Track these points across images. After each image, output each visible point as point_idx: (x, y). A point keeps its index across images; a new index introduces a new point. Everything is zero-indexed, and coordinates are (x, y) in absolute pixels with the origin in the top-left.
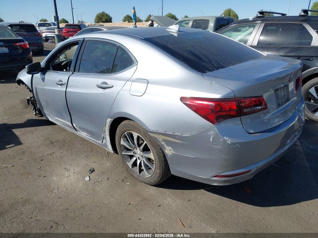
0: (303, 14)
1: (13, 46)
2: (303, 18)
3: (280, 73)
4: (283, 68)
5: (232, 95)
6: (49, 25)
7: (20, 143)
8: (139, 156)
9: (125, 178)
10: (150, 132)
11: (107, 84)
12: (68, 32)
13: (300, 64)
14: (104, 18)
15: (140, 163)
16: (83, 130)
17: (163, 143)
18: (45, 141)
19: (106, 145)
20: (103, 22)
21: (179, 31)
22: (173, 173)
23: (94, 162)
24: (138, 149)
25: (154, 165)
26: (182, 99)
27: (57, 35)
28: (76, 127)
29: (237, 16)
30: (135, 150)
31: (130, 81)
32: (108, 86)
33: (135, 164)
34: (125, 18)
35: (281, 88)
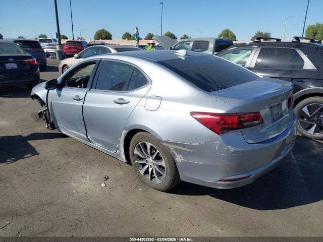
0: (295, 40)
1: (22, 62)
2: (296, 44)
3: (273, 93)
4: (276, 89)
5: (234, 111)
6: (50, 41)
7: (36, 153)
8: (151, 164)
9: (138, 184)
10: (163, 142)
11: (123, 100)
12: (69, 48)
13: (291, 86)
14: (104, 35)
15: (152, 170)
16: (98, 141)
17: (174, 152)
18: (60, 151)
19: (119, 155)
20: (102, 39)
21: (186, 55)
22: (182, 179)
23: (108, 171)
24: (151, 157)
25: (165, 172)
26: (192, 114)
27: (58, 51)
28: (91, 139)
29: (234, 36)
30: (147, 159)
31: (145, 98)
32: (125, 102)
33: (147, 172)
34: (124, 35)
35: (275, 106)
